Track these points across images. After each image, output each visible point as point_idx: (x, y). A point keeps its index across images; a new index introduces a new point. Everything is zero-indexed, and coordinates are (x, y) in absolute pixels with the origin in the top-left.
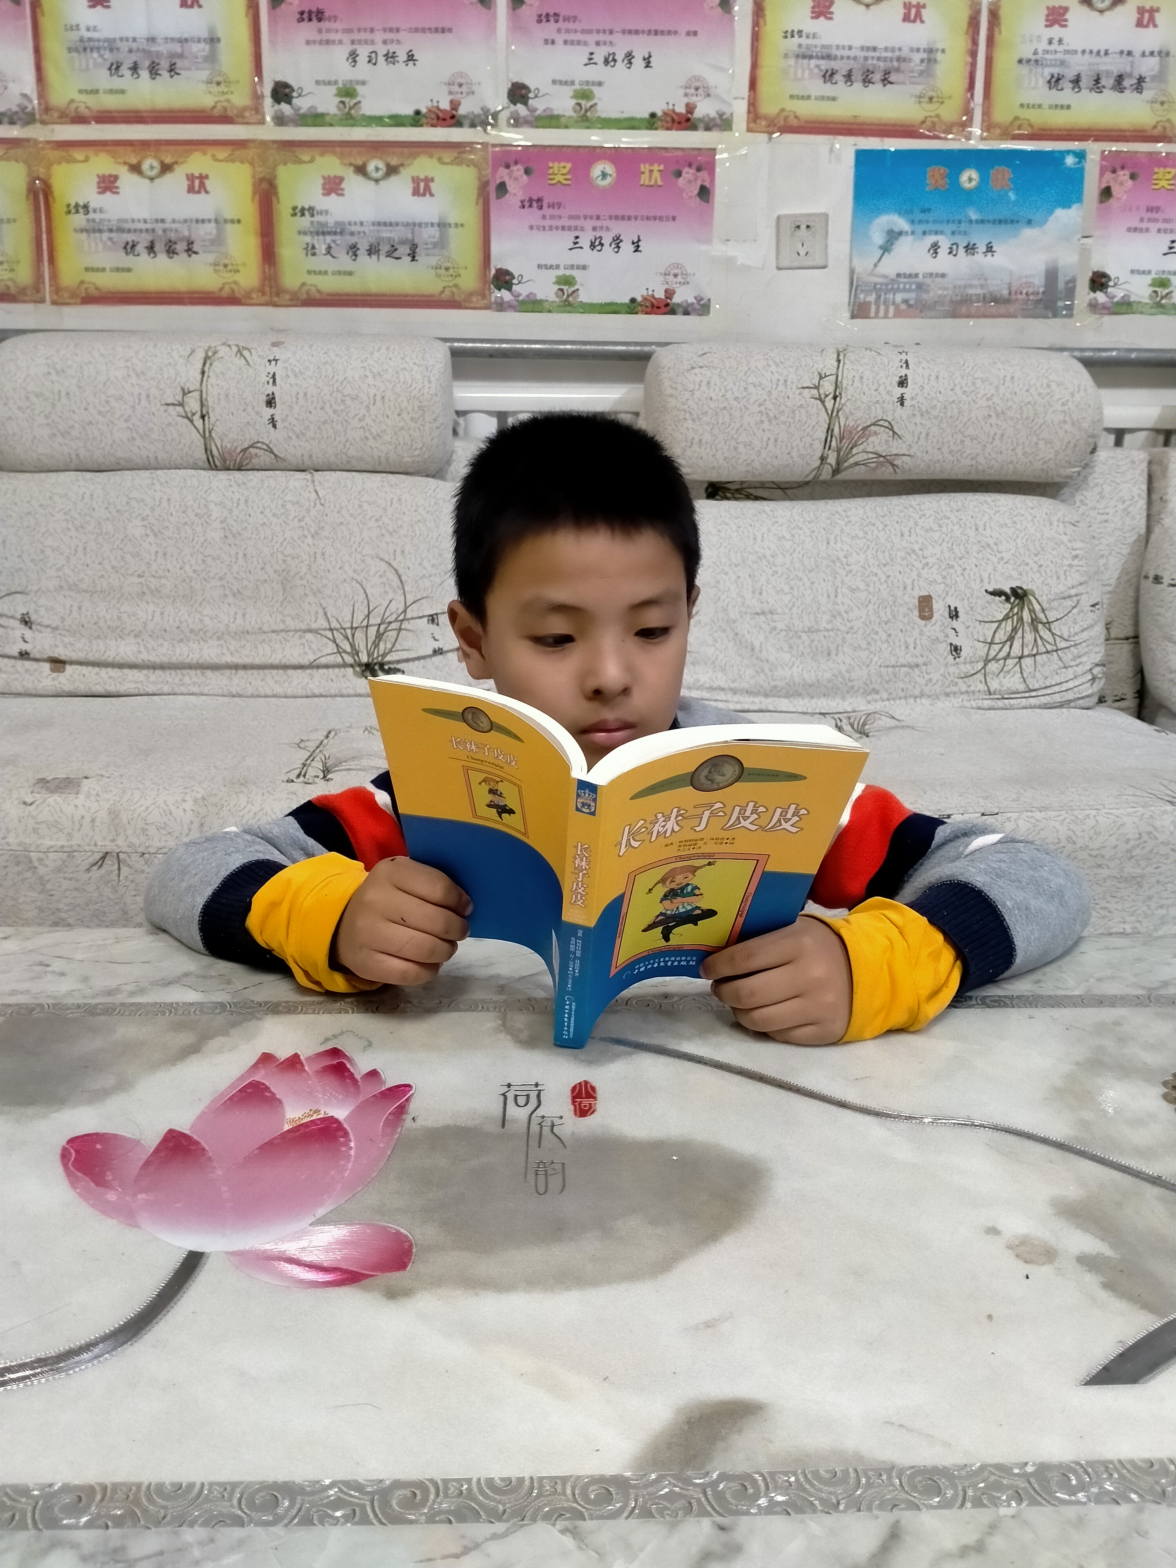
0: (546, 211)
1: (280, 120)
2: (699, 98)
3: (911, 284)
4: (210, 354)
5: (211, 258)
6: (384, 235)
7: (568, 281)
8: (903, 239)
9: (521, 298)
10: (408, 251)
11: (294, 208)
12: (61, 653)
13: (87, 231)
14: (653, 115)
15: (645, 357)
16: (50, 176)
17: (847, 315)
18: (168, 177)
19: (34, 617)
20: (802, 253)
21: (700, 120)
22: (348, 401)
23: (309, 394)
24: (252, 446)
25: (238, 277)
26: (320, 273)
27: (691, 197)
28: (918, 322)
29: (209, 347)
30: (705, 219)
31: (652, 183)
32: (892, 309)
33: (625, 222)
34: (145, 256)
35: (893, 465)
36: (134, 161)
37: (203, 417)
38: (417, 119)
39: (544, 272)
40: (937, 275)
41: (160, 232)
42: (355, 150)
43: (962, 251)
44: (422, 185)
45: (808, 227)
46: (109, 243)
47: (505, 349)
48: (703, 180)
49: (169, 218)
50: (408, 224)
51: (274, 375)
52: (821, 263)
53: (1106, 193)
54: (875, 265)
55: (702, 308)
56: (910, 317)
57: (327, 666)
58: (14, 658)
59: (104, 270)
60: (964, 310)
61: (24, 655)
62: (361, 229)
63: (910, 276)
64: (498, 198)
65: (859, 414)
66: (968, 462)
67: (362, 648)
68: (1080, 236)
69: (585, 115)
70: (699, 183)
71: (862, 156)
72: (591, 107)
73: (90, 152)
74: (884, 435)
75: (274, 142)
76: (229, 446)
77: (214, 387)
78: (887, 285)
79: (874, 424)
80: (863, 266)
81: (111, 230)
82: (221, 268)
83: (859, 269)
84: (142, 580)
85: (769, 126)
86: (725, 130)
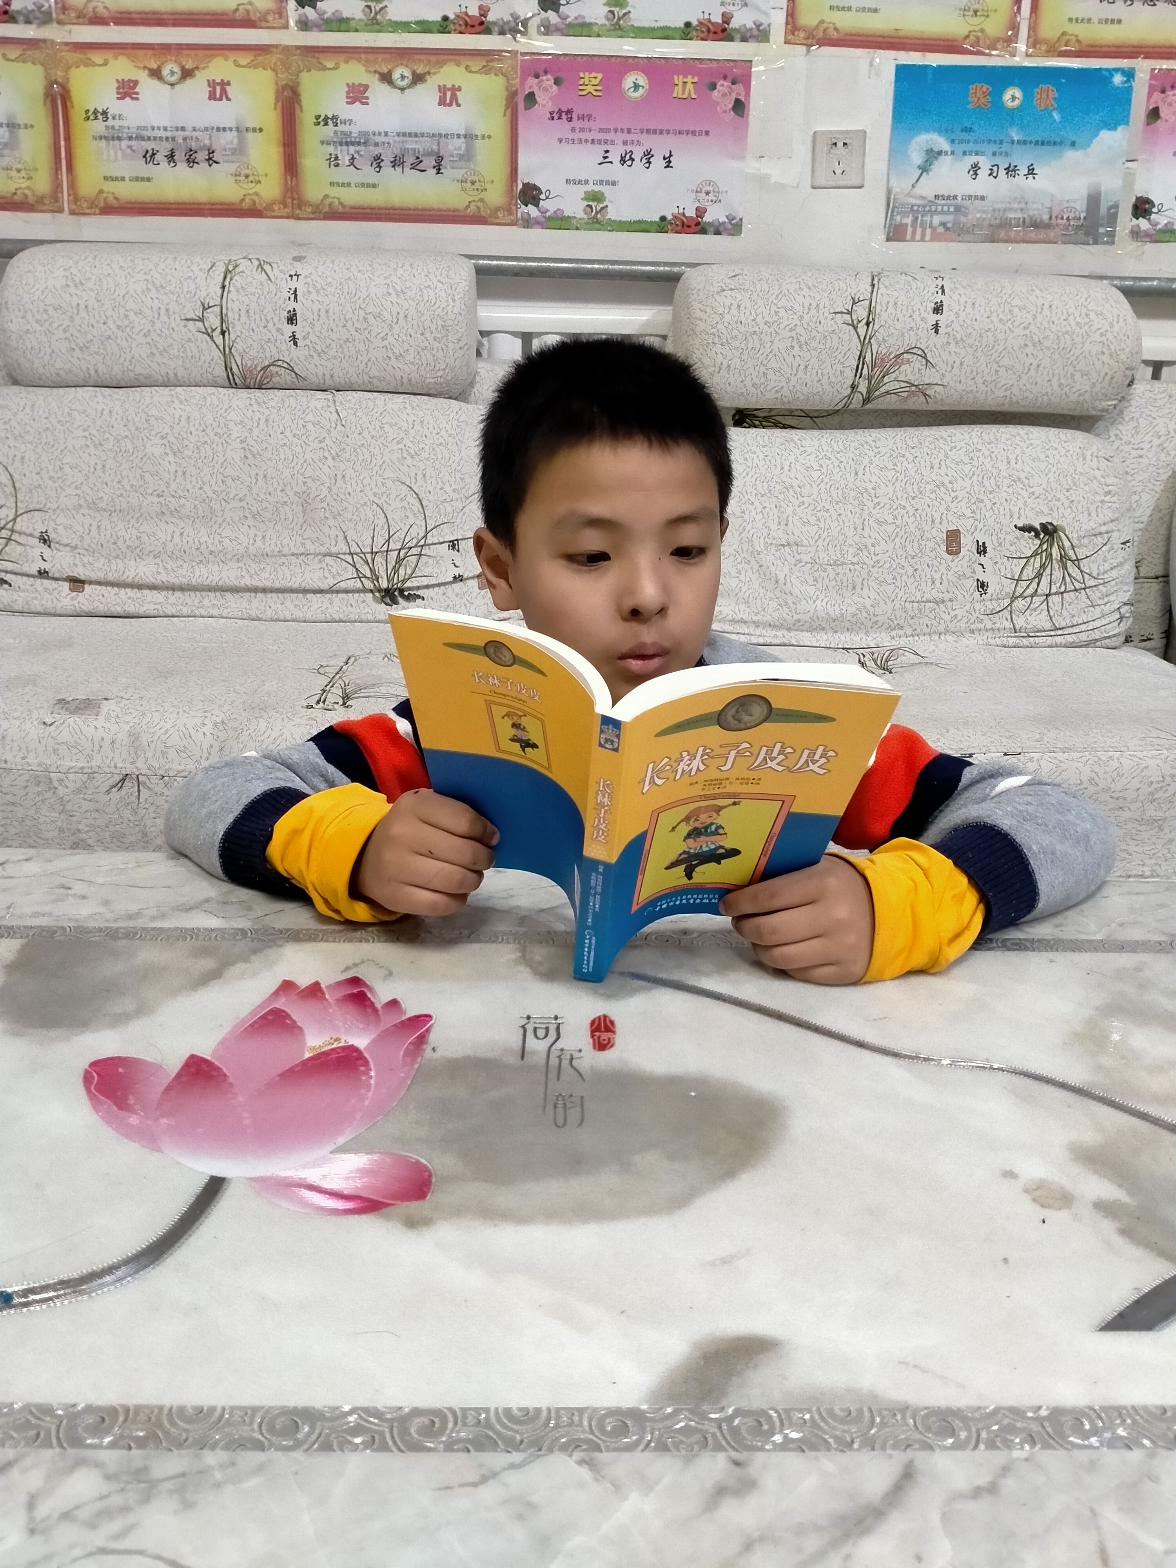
0: (575, 123)
1: (304, 25)
2: (736, 8)
3: (949, 206)
4: (231, 268)
5: (233, 168)
6: (409, 146)
7: (597, 197)
8: (942, 158)
9: (548, 214)
10: (434, 163)
11: (318, 117)
12: (80, 572)
13: (106, 138)
14: (688, 25)
15: (674, 279)
16: (68, 79)
17: (883, 237)
18: (189, 82)
19: (52, 536)
20: (839, 172)
21: (736, 30)
22: (371, 319)
23: (331, 311)
24: (272, 364)
25: (259, 188)
26: (343, 185)
27: (725, 112)
28: (954, 245)
29: (230, 261)
30: (740, 134)
31: (685, 96)
32: (929, 231)
33: (657, 136)
34: (164, 164)
35: (925, 395)
36: (154, 66)
37: (223, 333)
38: (444, 25)
39: (572, 187)
40: (976, 197)
41: (181, 141)
42: (380, 57)
43: (1002, 173)
44: (449, 94)
45: (845, 144)
46: (129, 151)
47: (531, 268)
48: (738, 94)
49: (189, 127)
50: (434, 135)
51: (296, 291)
52: (857, 182)
53: (1154, 114)
54: (913, 186)
55: (733, 227)
56: (946, 240)
57: (346, 591)
58: (33, 576)
59: (123, 179)
60: (1002, 234)
61: (43, 574)
62: (386, 140)
63: (949, 197)
64: (527, 108)
65: (891, 341)
66: (1000, 393)
67: (383, 573)
68: (1124, 160)
69: (617, 24)
70: (734, 96)
71: (902, 72)
72: (625, 14)
73: (109, 55)
74: (917, 363)
75: (298, 47)
76: (249, 363)
77: (235, 302)
78: (924, 207)
79: (907, 352)
80: (901, 186)
81: (130, 138)
82: (242, 178)
83: (896, 190)
84: (161, 499)
85: (808, 38)
86: (761, 41)
